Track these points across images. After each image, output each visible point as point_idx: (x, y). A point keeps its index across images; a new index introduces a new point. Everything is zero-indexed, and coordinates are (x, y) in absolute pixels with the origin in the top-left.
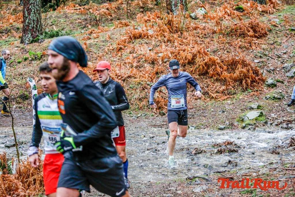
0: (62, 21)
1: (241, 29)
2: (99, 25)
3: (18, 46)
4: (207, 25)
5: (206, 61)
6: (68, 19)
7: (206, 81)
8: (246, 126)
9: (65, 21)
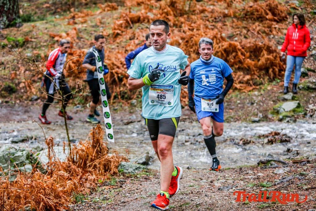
0: (25, 5)
5: (225, 46)
6: (33, 3)
8: (283, 118)
9: (29, 6)
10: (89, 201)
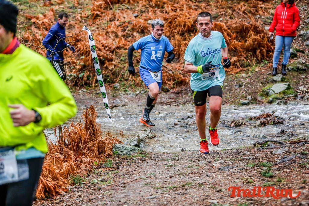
8: (273, 100)
10: (87, 182)
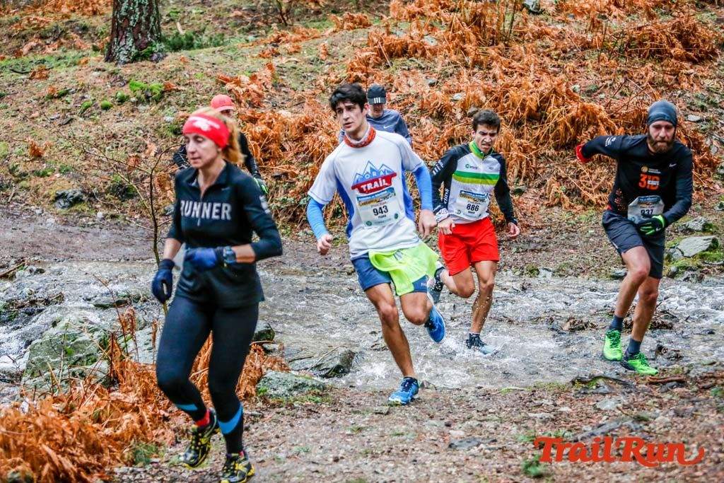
0: (194, 11)
1: (653, 39)
2: (286, 25)
3: (99, 67)
4: (566, 28)
5: (573, 113)
6: (210, 9)
7: (572, 162)
8: (678, 271)
9: (201, 13)
10: (164, 460)
